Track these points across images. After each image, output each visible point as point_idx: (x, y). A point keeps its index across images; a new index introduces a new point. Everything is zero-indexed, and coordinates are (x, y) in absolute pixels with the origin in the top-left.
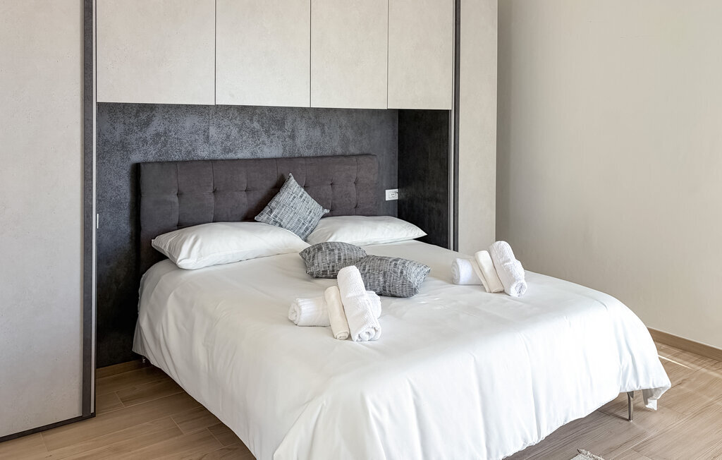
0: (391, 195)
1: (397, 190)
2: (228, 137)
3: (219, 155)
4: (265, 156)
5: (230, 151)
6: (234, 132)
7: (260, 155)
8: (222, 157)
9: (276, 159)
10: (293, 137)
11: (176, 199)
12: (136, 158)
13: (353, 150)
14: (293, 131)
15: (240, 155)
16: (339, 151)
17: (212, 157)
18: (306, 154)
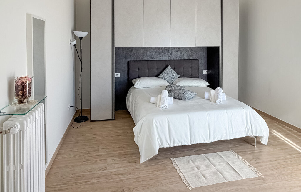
0: (205, 72)
1: (207, 71)
2: (152, 54)
3: (150, 59)
4: (163, 60)
5: (153, 58)
6: (154, 53)
7: (161, 59)
8: (151, 60)
9: (166, 60)
10: (171, 54)
11: (138, 70)
12: (129, 60)
13: (191, 58)
14: (171, 52)
15: (156, 59)
16: (186, 58)
17: (148, 59)
18: (175, 59)
